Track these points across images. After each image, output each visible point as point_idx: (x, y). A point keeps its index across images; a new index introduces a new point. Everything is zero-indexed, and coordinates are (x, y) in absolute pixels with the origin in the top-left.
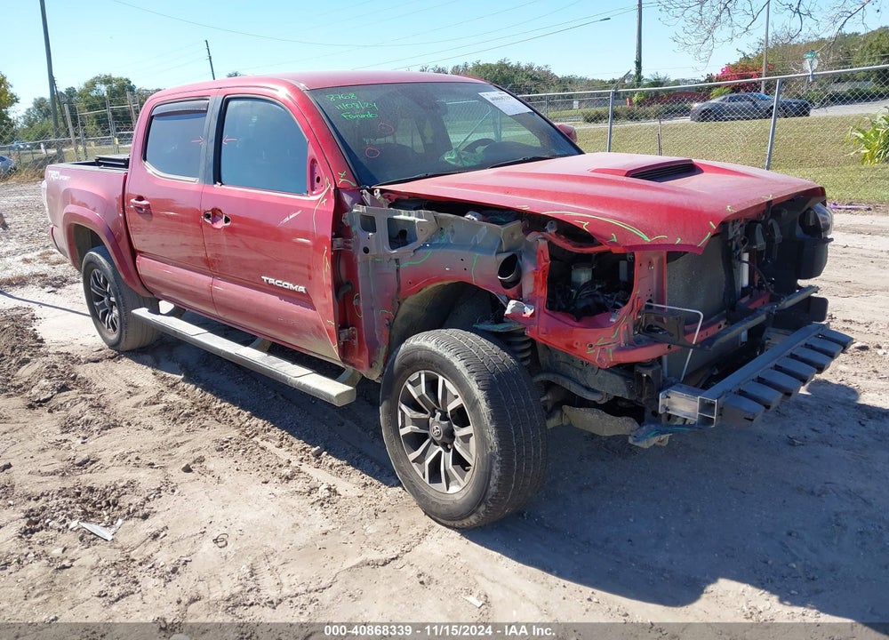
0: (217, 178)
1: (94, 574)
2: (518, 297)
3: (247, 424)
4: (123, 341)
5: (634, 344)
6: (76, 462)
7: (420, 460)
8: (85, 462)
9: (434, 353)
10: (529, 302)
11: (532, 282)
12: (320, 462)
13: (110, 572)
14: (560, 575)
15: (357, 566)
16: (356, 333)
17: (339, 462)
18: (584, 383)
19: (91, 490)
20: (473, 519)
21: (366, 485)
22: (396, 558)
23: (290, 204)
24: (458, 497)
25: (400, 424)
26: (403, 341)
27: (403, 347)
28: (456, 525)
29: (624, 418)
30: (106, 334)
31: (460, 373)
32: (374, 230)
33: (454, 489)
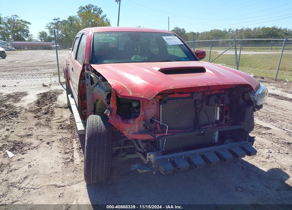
0: (76, 58)
8: (29, 135)
10: (112, 110)
11: (112, 103)
12: (79, 151)
15: (51, 185)
17: (83, 152)
21: (82, 161)
22: (64, 186)
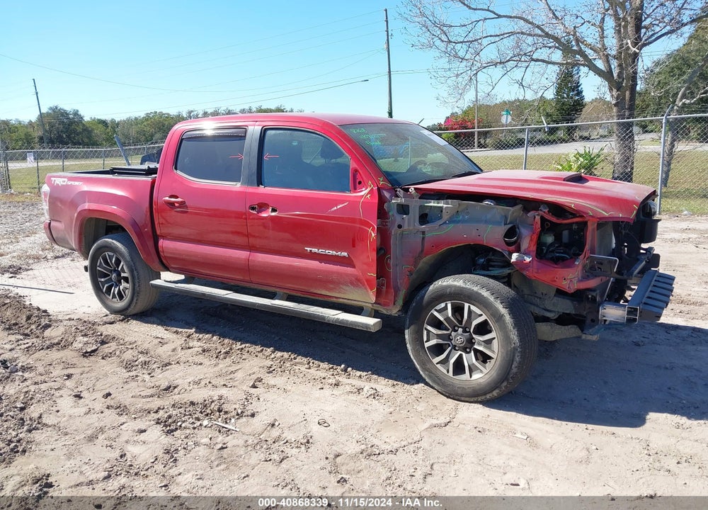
0: (260, 182)
1: (249, 449)
2: (518, 250)
3: (273, 356)
4: (132, 307)
5: (585, 278)
6: (162, 387)
7: (443, 362)
8: (167, 388)
9: (463, 288)
10: (527, 254)
11: (528, 242)
12: (350, 374)
13: (262, 447)
14: (559, 419)
15: (429, 428)
16: (385, 282)
17: (365, 373)
18: (543, 307)
19: (192, 403)
20: (495, 393)
21: (394, 385)
22: (450, 422)
23: (334, 198)
24: (482, 381)
25: (425, 339)
26: (431, 283)
27: (431, 287)
28: (479, 399)
29: (569, 327)
30: (110, 303)
31: (488, 299)
32: (407, 213)
33: (476, 376)
